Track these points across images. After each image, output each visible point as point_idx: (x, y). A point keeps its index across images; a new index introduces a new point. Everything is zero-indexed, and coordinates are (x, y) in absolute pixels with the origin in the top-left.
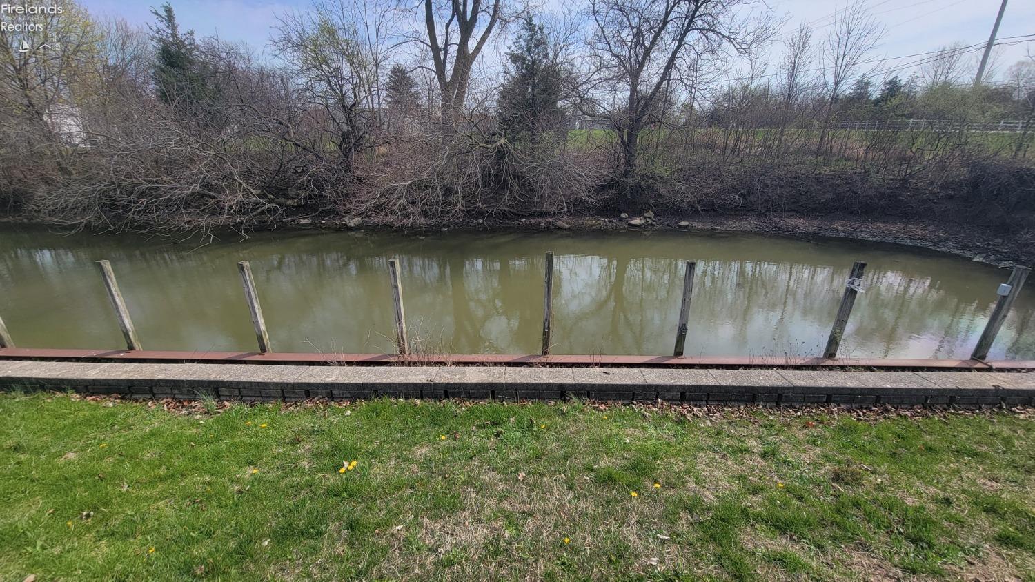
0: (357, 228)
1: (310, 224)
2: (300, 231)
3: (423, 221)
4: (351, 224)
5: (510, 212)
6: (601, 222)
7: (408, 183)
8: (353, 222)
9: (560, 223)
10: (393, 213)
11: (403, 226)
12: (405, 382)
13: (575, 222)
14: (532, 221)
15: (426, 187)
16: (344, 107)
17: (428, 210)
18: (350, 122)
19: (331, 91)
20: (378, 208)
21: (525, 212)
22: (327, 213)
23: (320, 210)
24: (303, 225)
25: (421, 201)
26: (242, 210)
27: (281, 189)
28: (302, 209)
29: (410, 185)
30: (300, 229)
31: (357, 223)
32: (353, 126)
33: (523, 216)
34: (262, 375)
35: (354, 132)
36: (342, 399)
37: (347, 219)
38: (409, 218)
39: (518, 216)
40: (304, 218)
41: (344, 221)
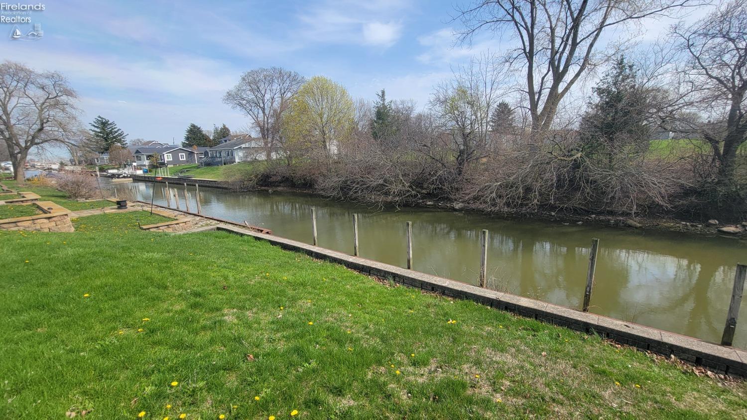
0: (460, 210)
1: (432, 205)
2: (425, 209)
3: (506, 209)
4: (457, 207)
5: (581, 209)
6: (682, 225)
7: (499, 183)
8: (458, 206)
9: (630, 222)
10: (485, 202)
11: (491, 211)
12: (483, 295)
13: (649, 223)
14: (602, 218)
15: (512, 187)
16: (463, 135)
17: (511, 202)
18: (465, 144)
19: (457, 125)
20: (476, 198)
21: (596, 210)
22: (443, 199)
23: (439, 197)
24: (429, 205)
25: (506, 196)
26: (400, 194)
27: (419, 183)
28: (430, 196)
29: (500, 185)
30: (426, 207)
31: (460, 207)
32: (467, 146)
33: (593, 213)
34: (414, 276)
35: (467, 149)
36: (449, 296)
37: (454, 204)
38: (496, 207)
39: (588, 212)
40: (429, 201)
41: (452, 205)
